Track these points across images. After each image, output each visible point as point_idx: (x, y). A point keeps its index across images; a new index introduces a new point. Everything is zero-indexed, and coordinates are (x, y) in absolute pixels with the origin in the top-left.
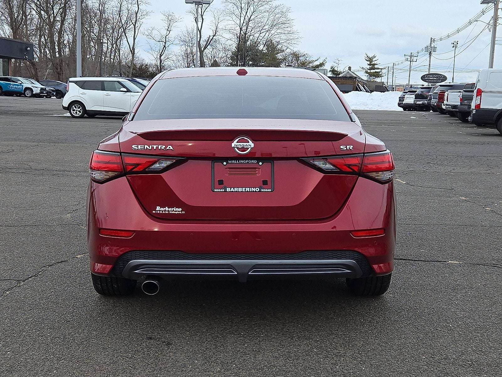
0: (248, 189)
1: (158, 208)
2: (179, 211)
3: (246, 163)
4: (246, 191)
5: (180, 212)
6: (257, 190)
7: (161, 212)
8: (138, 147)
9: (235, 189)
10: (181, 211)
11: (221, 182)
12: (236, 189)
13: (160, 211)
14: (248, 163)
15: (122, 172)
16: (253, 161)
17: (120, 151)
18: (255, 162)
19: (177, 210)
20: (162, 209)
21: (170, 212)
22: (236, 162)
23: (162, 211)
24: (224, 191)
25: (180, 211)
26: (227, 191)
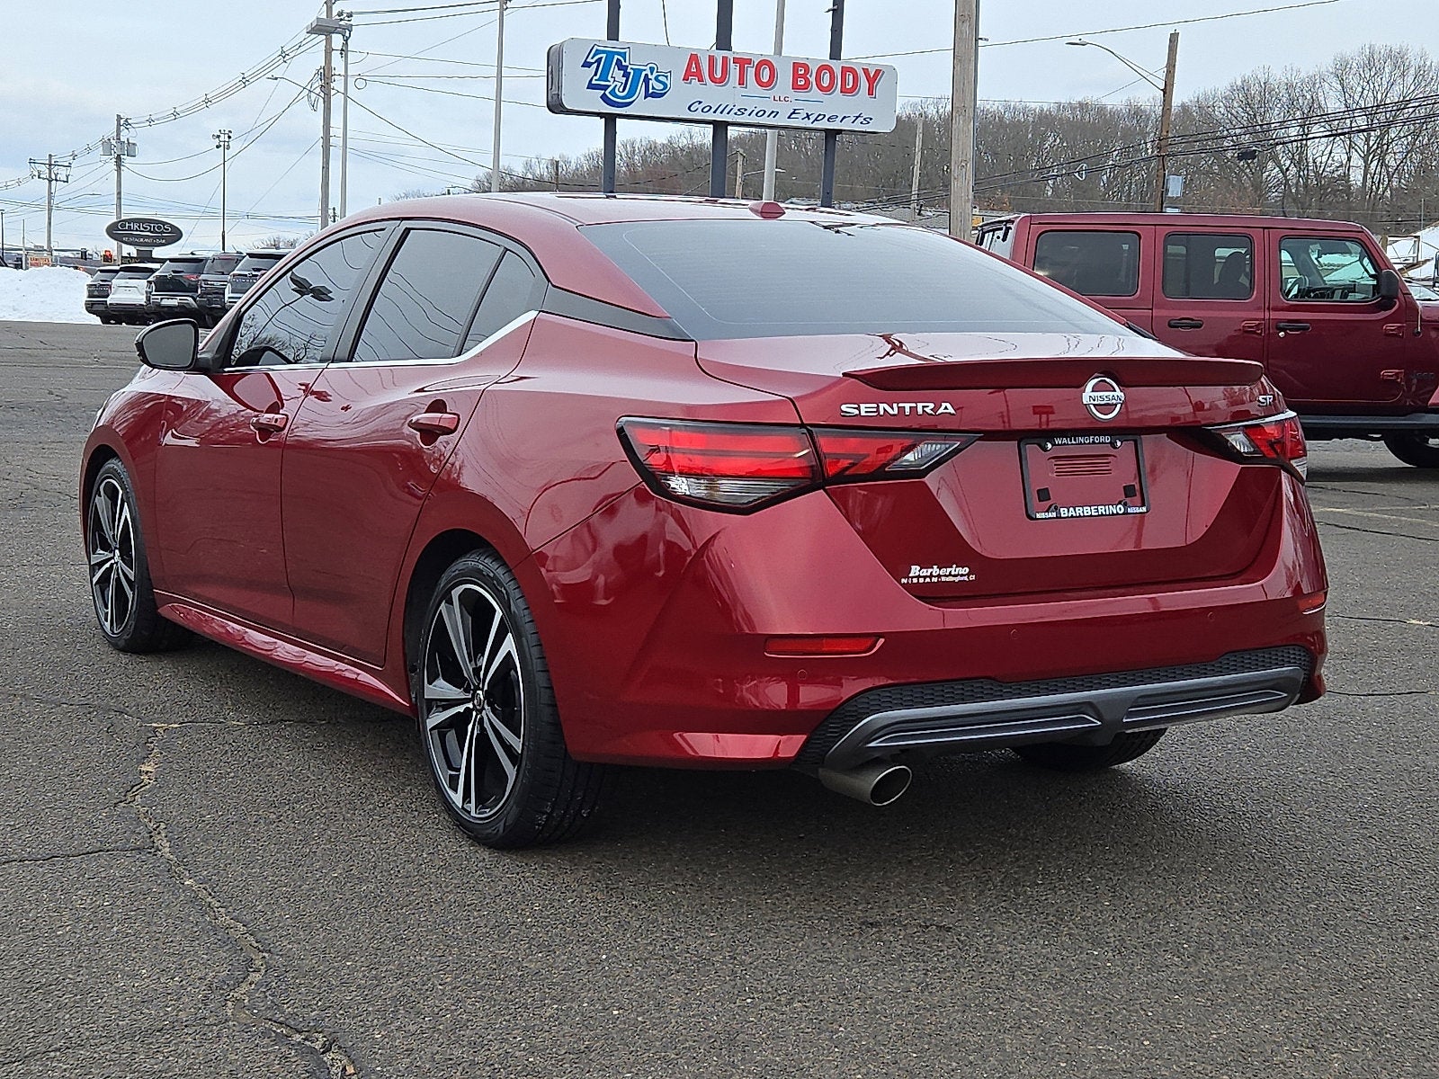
0: (1102, 509)
1: (915, 570)
2: (962, 575)
3: (1089, 443)
4: (1099, 515)
5: (966, 578)
6: (1120, 509)
7: (921, 580)
8: (858, 409)
9: (1077, 509)
10: (968, 575)
11: (1043, 495)
12: (1079, 511)
13: (919, 577)
14: (1094, 442)
15: (814, 478)
16: (1102, 439)
17: (799, 422)
18: (1107, 439)
19: (958, 573)
20: (925, 572)
21: (943, 579)
22: (1071, 441)
23: (925, 577)
24: (1057, 517)
25: (965, 575)
26: (1062, 515)
